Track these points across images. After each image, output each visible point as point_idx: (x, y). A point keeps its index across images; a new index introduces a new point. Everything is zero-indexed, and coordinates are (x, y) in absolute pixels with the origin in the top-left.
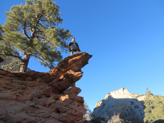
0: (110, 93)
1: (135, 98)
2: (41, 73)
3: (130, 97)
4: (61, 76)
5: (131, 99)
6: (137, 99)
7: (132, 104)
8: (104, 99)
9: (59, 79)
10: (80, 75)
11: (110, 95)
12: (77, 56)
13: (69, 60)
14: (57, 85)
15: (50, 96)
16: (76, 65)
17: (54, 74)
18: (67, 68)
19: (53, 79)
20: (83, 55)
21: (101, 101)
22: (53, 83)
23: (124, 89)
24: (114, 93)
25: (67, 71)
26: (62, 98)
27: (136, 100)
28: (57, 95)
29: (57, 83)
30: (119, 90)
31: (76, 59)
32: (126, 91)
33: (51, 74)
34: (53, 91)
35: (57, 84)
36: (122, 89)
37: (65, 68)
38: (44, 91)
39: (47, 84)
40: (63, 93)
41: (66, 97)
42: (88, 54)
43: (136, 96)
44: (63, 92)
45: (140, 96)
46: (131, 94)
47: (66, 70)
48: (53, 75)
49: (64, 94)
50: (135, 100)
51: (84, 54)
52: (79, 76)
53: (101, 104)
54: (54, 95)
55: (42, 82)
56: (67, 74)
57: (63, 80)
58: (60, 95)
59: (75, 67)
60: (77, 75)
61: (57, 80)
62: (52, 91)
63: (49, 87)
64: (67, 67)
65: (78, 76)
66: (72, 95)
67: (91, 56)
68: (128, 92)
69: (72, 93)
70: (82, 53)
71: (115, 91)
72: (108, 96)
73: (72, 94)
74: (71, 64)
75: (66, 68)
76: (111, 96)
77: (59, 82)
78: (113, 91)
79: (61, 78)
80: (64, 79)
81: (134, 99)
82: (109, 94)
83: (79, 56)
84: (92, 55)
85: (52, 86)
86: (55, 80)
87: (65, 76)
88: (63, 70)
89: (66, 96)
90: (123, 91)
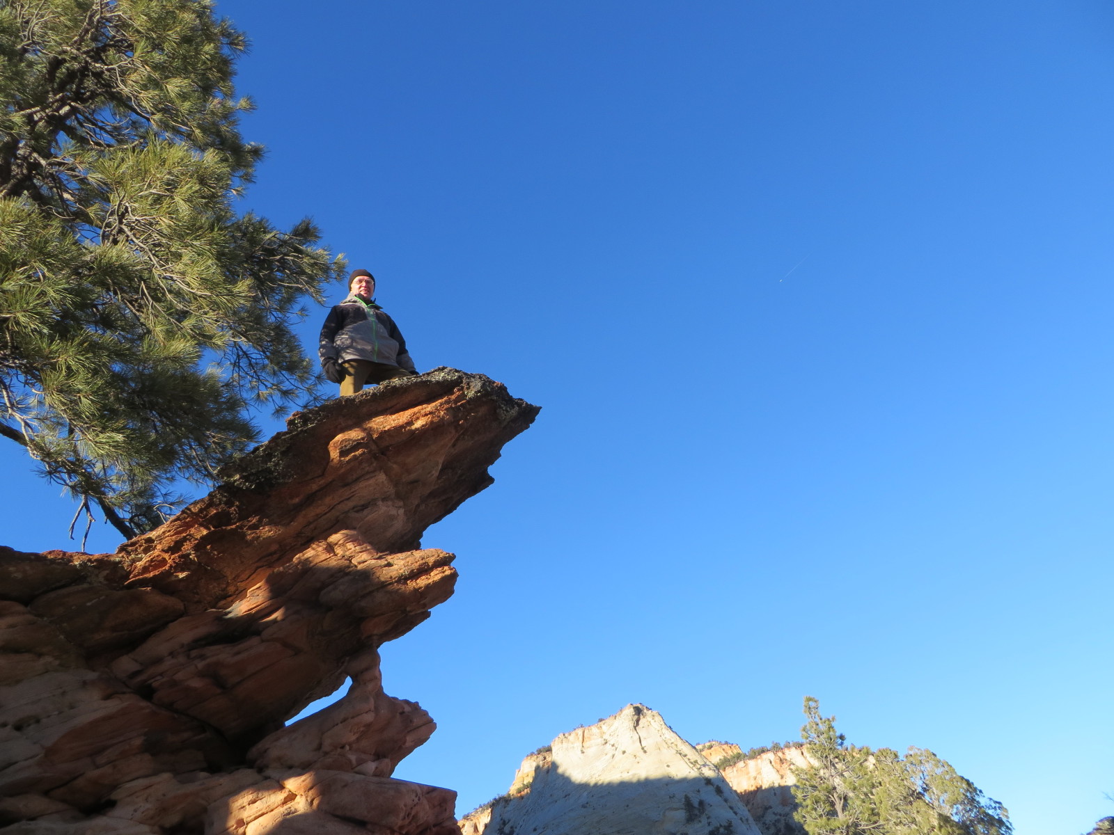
0: (549, 750)
1: (709, 773)
2: (36, 559)
3: (681, 770)
4: (240, 594)
5: (684, 781)
6: (723, 780)
7: (691, 819)
8: (504, 793)
9: (220, 619)
10: (436, 576)
11: (549, 759)
12: (409, 398)
13: (339, 437)
14: (196, 683)
15: (113, 796)
16: (391, 490)
17: (168, 574)
18: (311, 512)
19: (160, 622)
20: (463, 396)
21: (483, 808)
22: (159, 660)
23: (638, 711)
24: (578, 744)
25: (306, 544)
26: (246, 814)
27: (718, 786)
28: (191, 788)
29: (201, 665)
30: (609, 721)
31: (398, 429)
32: (652, 724)
33: (145, 569)
34: (152, 748)
35: (201, 674)
36: (629, 711)
37: (285, 516)
38: (50, 752)
39: (91, 676)
40: (250, 765)
41: (291, 797)
42: (503, 389)
43: (716, 757)
44: (253, 752)
45: (738, 757)
46: (686, 749)
47: (299, 535)
48: (163, 584)
49: (260, 770)
50: (710, 788)
51: (476, 386)
52: (422, 582)
53: (481, 829)
54: (165, 784)
55: (40, 655)
56: (307, 569)
57: (258, 633)
58: (224, 781)
59: (383, 509)
60: (403, 579)
61: (202, 631)
62: (138, 742)
63: (107, 697)
64: (310, 499)
65: (412, 585)
66: (348, 777)
67: (527, 414)
68: (669, 735)
69: (353, 758)
70: (457, 383)
71: (580, 731)
72: (537, 768)
73: (347, 767)
74: (347, 477)
75: (298, 508)
76: (554, 766)
77: (223, 655)
78: (566, 731)
79: (240, 608)
80: (277, 615)
81: (708, 781)
82: (539, 752)
83: (429, 407)
84: (535, 404)
85: (147, 692)
86: (182, 633)
87: (278, 592)
88: (267, 532)
89: (292, 784)
90: (636, 729)
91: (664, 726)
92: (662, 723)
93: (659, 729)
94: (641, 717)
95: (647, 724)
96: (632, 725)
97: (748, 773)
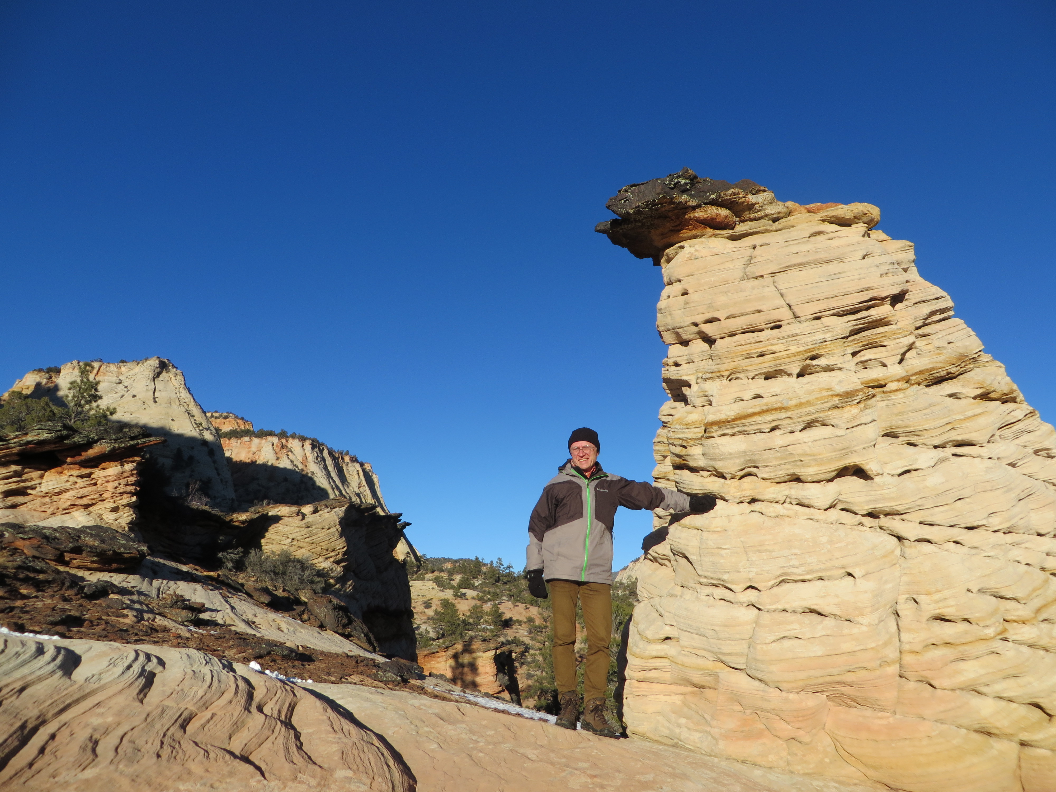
0: (58, 371)
1: (208, 436)
3: (184, 427)
6: (220, 446)
11: (54, 380)
27: (212, 449)
30: (130, 365)
32: (172, 381)
43: (226, 427)
46: (196, 411)
50: (205, 449)
68: (184, 394)
76: (55, 388)
81: (205, 443)
82: (48, 371)
90: (154, 381)
91: (183, 386)
92: (183, 383)
93: (178, 387)
94: (164, 371)
95: (167, 379)
96: (151, 375)
97: (250, 448)
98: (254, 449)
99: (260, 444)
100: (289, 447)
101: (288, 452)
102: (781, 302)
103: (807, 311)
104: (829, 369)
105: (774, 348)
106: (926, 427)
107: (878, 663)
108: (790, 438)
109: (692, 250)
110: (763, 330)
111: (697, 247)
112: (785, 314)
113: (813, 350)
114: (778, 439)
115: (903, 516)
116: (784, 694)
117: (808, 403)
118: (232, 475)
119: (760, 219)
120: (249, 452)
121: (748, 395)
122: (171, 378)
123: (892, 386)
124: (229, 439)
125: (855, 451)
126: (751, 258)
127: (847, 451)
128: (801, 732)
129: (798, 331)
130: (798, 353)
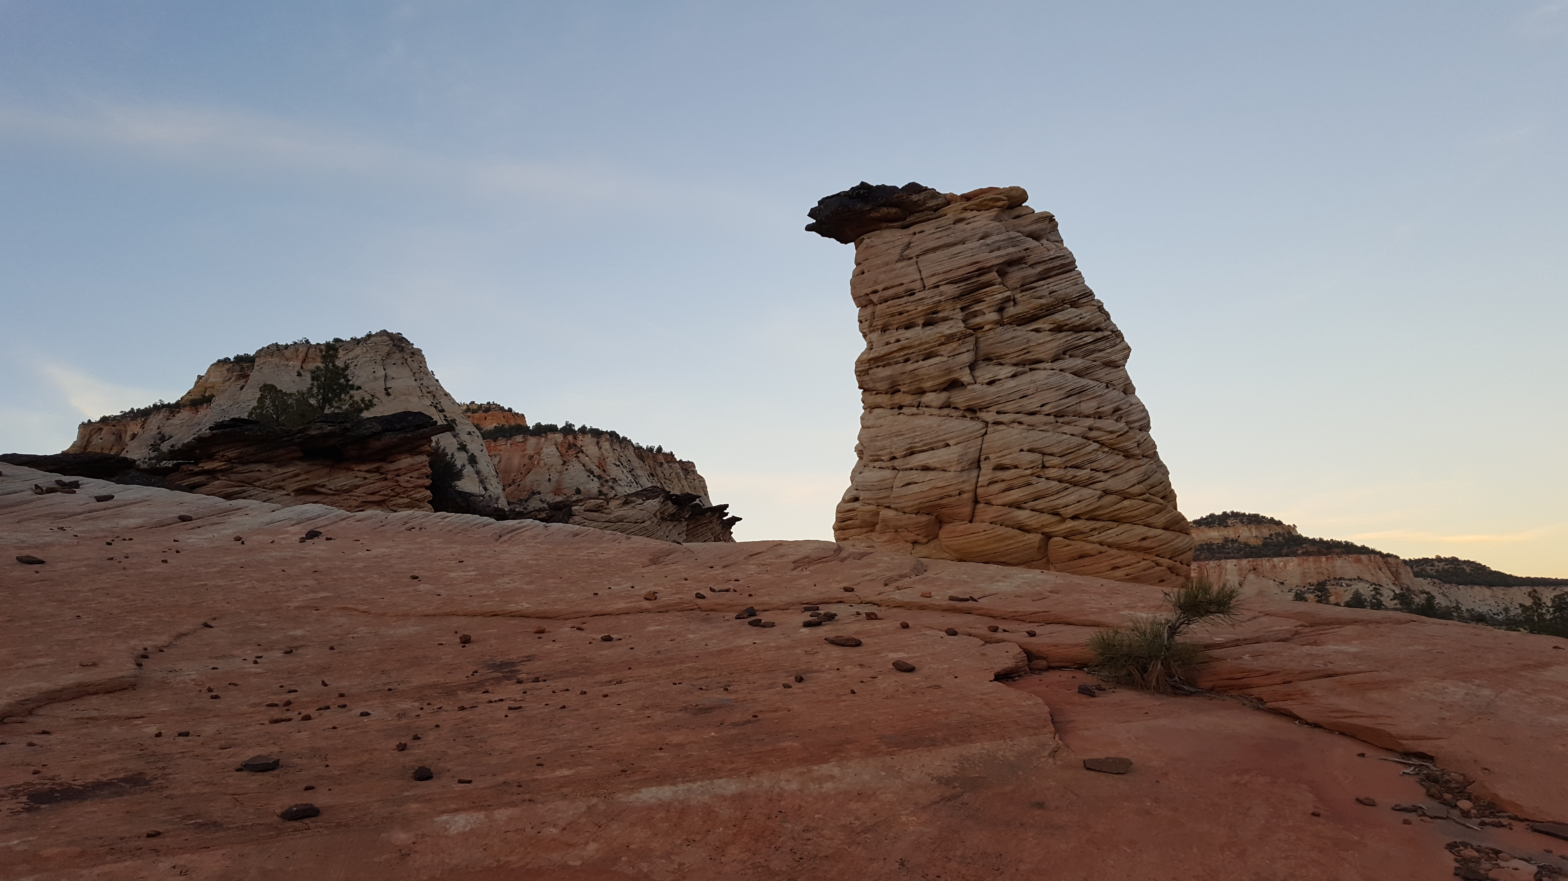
11: (247, 372)
23: (394, 342)
24: (295, 363)
27: (473, 455)
43: (492, 423)
50: (463, 454)
53: (126, 439)
68: (427, 381)
72: (228, 380)
81: (462, 447)
90: (383, 364)
95: (401, 360)
96: (379, 357)
97: (525, 450)
98: (530, 452)
99: (538, 444)
100: (579, 446)
101: (578, 453)
102: (918, 277)
103: (929, 282)
104: (945, 319)
105: (908, 308)
106: (1008, 351)
107: (958, 492)
108: (916, 365)
109: (868, 241)
110: (903, 297)
111: (872, 239)
112: (918, 285)
113: (933, 308)
114: (910, 367)
115: (988, 409)
116: (908, 515)
117: (926, 343)
118: (504, 490)
119: (923, 211)
120: (524, 456)
121: (892, 340)
122: (406, 359)
123: (987, 327)
124: (495, 441)
125: (955, 370)
126: (910, 243)
127: (949, 371)
128: (920, 537)
129: (924, 296)
130: (922, 311)
